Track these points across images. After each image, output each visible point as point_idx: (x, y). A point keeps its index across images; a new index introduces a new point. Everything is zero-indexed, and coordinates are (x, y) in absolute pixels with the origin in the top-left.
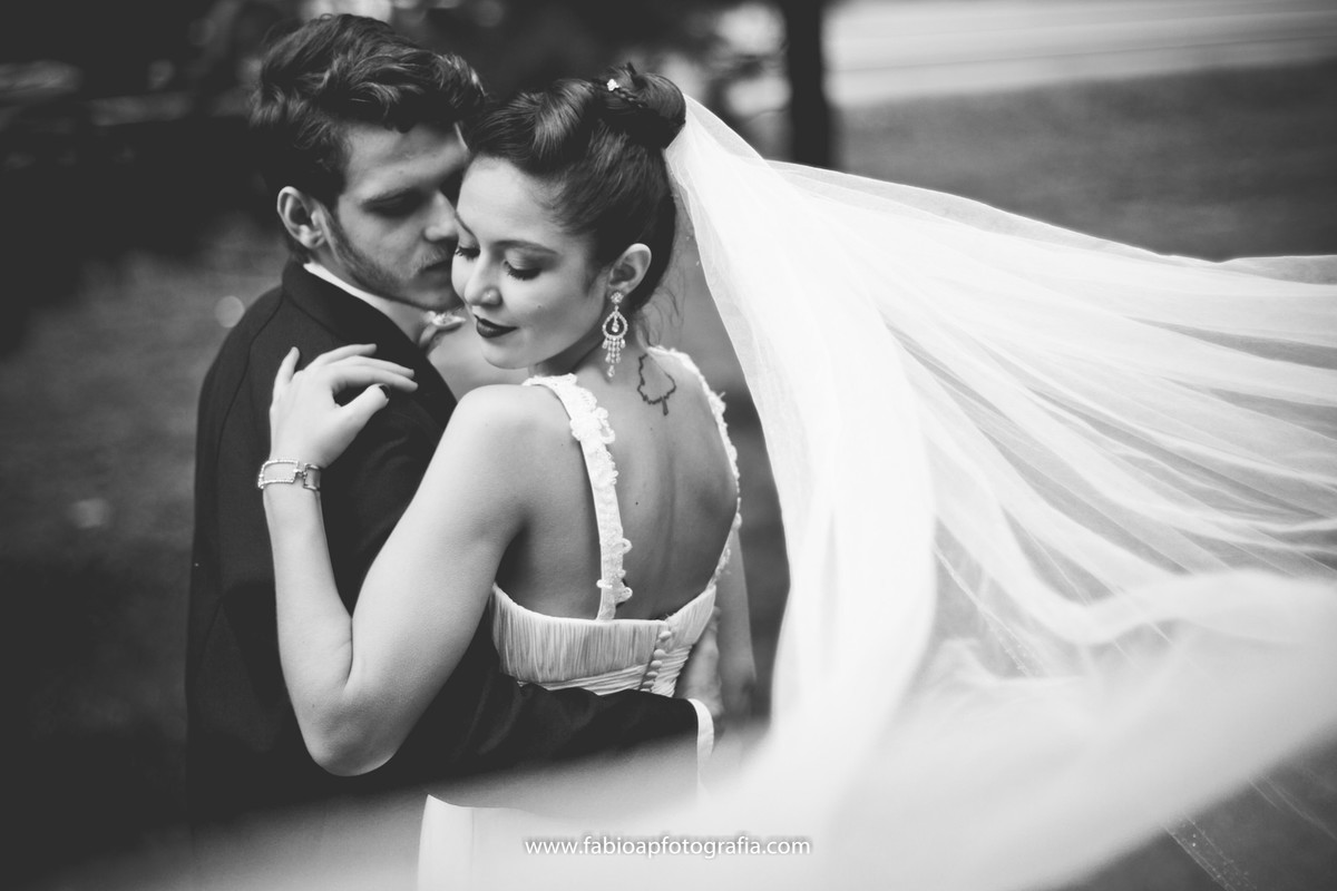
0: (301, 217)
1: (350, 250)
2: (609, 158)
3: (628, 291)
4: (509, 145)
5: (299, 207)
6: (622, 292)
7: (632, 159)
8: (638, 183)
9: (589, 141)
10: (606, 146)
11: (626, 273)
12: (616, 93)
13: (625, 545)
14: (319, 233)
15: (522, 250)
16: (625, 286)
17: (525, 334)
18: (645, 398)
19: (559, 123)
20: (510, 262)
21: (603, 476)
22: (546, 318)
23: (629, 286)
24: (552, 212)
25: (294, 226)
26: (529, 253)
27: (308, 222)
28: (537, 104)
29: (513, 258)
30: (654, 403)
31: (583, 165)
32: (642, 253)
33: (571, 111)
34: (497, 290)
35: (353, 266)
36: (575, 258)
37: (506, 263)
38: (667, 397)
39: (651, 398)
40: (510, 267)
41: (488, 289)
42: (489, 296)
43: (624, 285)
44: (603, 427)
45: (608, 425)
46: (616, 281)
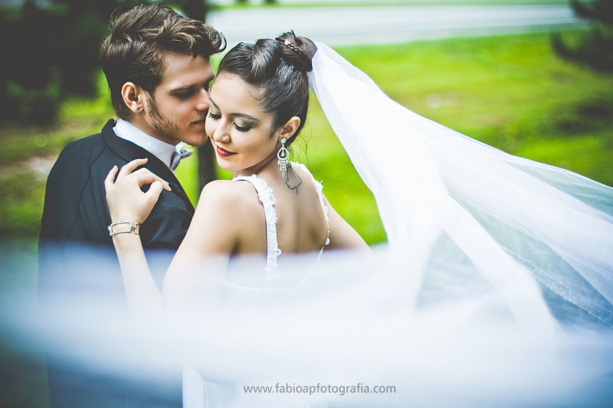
0: (133, 97)
1: (158, 114)
2: (286, 77)
3: (288, 138)
4: (239, 69)
5: (132, 92)
6: (286, 138)
7: (295, 77)
8: (298, 89)
9: (276, 69)
10: (284, 71)
11: (289, 130)
12: (289, 46)
13: (278, 252)
14: (141, 105)
15: (243, 118)
16: (288, 136)
17: (240, 156)
18: (289, 187)
19: (264, 60)
20: (237, 123)
21: (271, 219)
22: (251, 150)
23: (289, 135)
24: (259, 102)
25: (129, 101)
26: (247, 120)
27: (136, 100)
28: (253, 50)
29: (239, 121)
30: (293, 189)
31: (274, 80)
32: (297, 121)
33: (269, 55)
34: (229, 136)
35: (157, 122)
36: (267, 123)
37: (234, 123)
38: (298, 187)
39: (291, 187)
40: (236, 125)
41: (224, 135)
42: (225, 138)
43: (287, 134)
44: (271, 196)
45: (273, 196)
46: (283, 133)
